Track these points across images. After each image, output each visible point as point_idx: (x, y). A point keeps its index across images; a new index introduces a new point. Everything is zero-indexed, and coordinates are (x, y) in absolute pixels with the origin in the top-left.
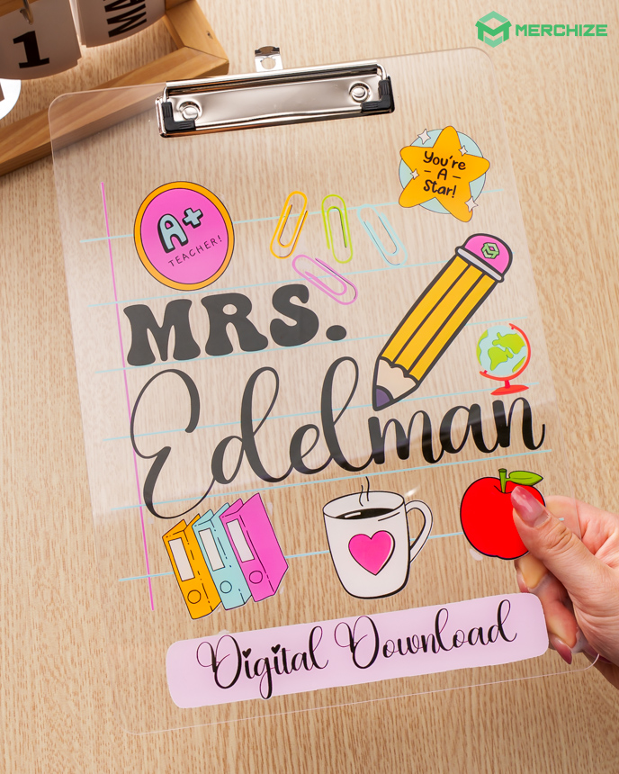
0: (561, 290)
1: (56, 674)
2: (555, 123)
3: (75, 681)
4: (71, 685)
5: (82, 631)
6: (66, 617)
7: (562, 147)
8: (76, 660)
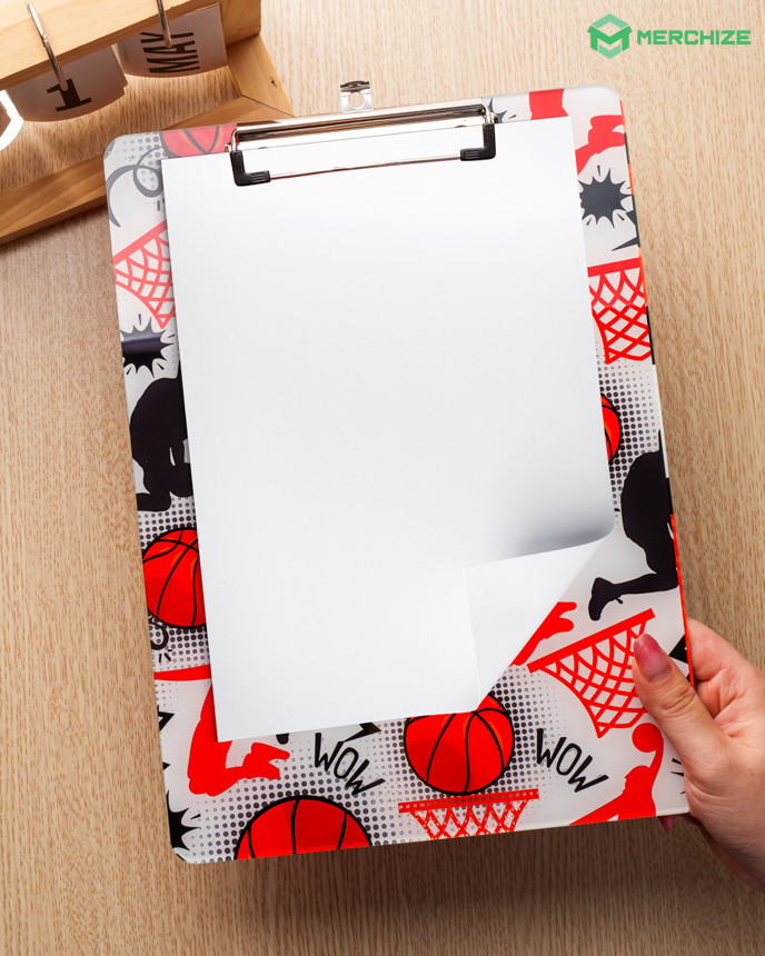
0: (671, 361)
1: (76, 806)
2: (674, 150)
3: (96, 815)
4: (92, 819)
5: (104, 760)
6: (86, 743)
7: (681, 180)
8: (98, 791)
